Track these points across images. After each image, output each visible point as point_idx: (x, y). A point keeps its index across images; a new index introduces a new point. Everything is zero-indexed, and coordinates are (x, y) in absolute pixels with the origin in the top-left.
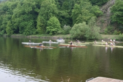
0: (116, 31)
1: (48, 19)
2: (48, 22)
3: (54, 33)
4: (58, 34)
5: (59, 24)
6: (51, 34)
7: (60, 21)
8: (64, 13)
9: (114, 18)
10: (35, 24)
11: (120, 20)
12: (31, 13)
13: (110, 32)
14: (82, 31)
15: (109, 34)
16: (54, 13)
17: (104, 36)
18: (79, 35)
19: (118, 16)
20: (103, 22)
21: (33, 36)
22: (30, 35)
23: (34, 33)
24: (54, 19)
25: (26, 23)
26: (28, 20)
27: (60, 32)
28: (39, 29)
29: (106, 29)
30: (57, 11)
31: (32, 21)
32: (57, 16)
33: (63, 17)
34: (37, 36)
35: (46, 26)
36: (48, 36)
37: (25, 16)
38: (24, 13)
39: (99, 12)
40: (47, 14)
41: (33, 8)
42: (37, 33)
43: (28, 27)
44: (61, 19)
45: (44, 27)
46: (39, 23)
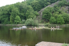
0: (45, 22)
1: (15, 17)
2: (15, 18)
3: (18, 23)
4: (20, 23)
5: (20, 19)
6: (16, 23)
7: (21, 18)
8: (22, 14)
9: (44, 16)
10: (9, 19)
11: (46, 17)
12: (7, 14)
13: (42, 22)
14: (30, 22)
15: (42, 23)
16: (18, 14)
17: (40, 24)
18: (29, 24)
19: (45, 16)
20: (39, 18)
21: (8, 24)
22: (7, 24)
23: (9, 23)
24: (18, 17)
25: (5, 18)
26: (6, 17)
27: (20, 22)
28: (11, 21)
29: (40, 21)
30: (19, 13)
31: (8, 18)
32: (19, 15)
33: (22, 16)
34: (10, 24)
35: (14, 20)
36: (15, 25)
37: (4, 15)
38: (4, 14)
39: (37, 14)
40: (15, 15)
41: (8, 12)
42: (10, 23)
43: (6, 20)
44: (21, 17)
45: (13, 20)
46: (11, 19)
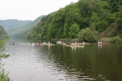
2: (70, 28)
4: (76, 38)
6: (71, 37)
20: (113, 27)
23: (62, 37)
24: (75, 26)
25: (58, 29)
30: (80, 19)
33: (85, 23)
37: (57, 24)
